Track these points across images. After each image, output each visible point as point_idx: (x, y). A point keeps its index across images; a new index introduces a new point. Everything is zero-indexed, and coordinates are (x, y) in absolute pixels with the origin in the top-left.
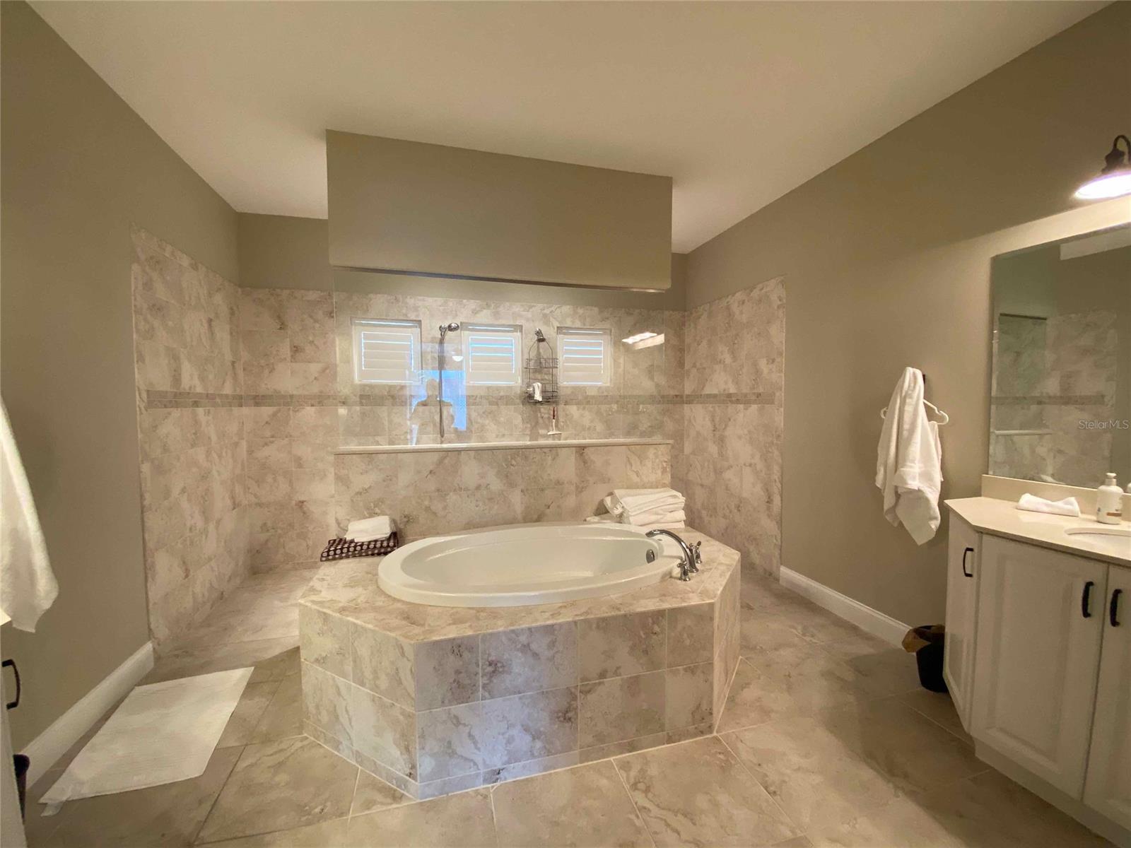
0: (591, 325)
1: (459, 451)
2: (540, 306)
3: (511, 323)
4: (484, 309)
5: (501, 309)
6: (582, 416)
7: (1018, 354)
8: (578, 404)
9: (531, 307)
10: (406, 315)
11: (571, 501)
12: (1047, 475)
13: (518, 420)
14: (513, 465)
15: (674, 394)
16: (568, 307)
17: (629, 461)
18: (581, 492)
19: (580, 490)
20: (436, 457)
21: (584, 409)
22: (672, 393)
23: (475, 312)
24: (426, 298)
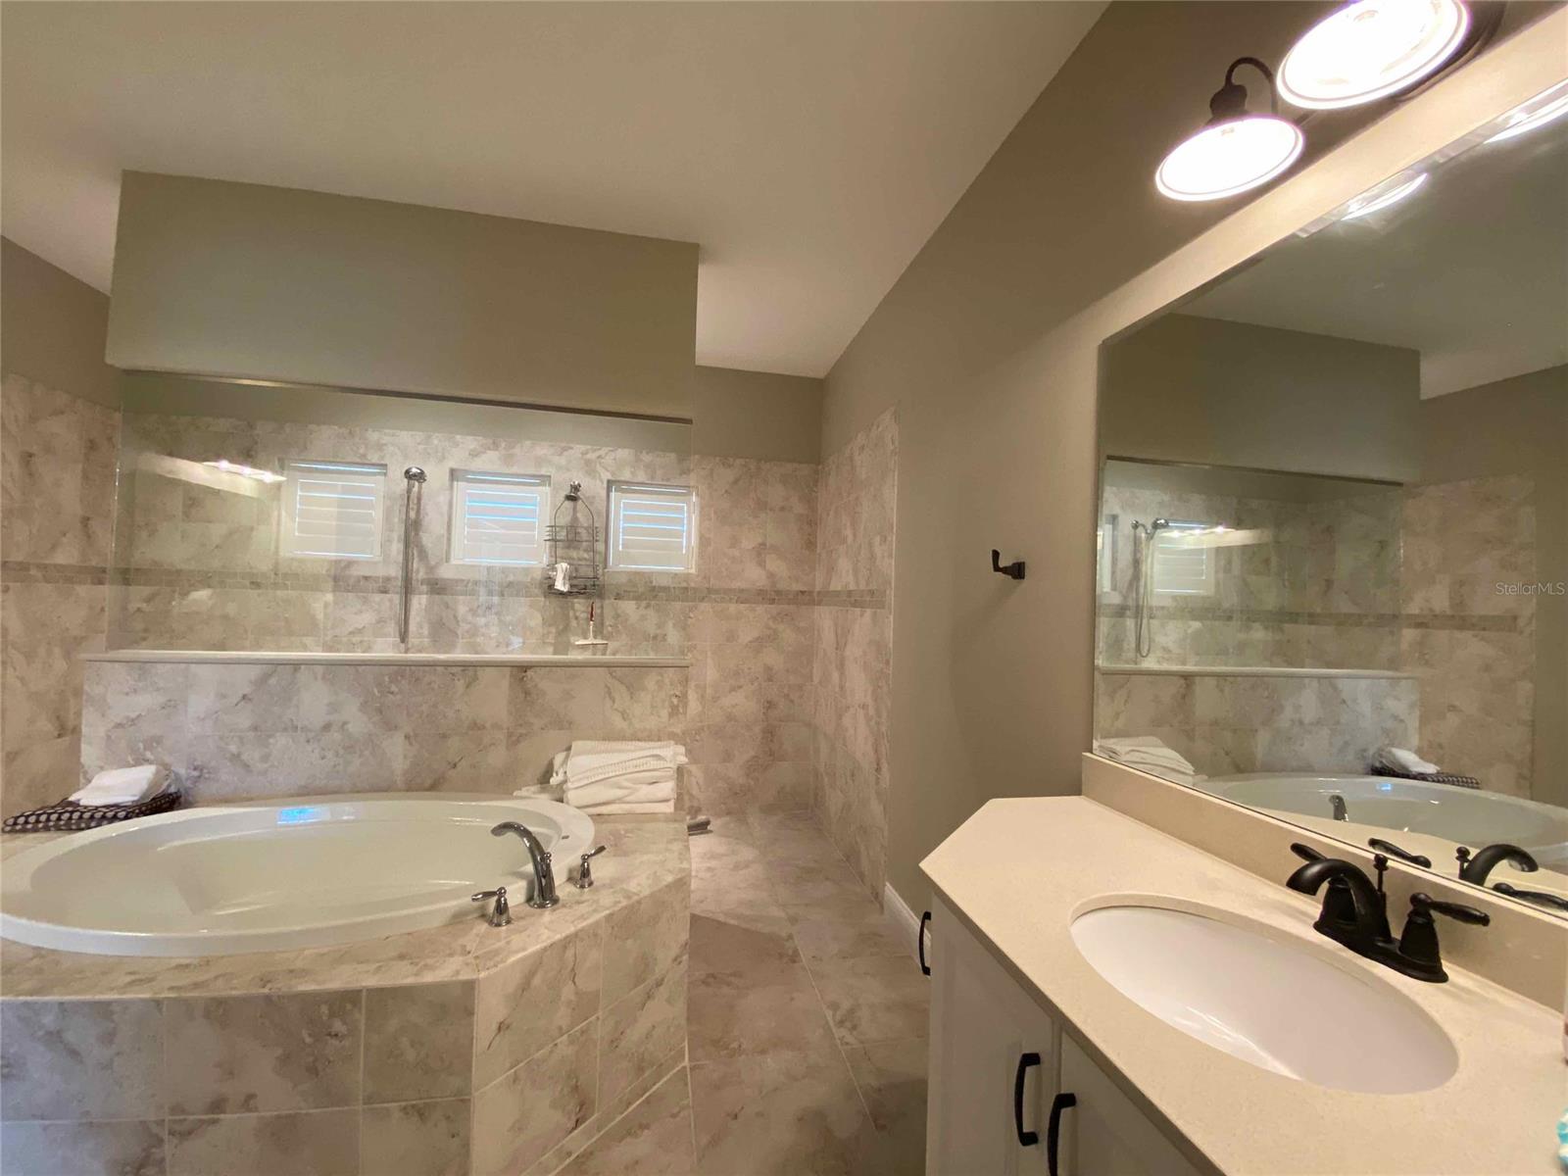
0: (663, 480)
1: (296, 665)
2: (581, 448)
3: (532, 471)
4: (490, 449)
5: (517, 450)
6: (643, 618)
7: (1383, 545)
8: (638, 598)
9: (565, 449)
10: (364, 456)
11: (497, 757)
12: (1410, 750)
13: (536, 621)
14: (392, 693)
15: (797, 589)
16: (627, 451)
17: (610, 693)
18: (518, 741)
19: (514, 740)
20: (254, 672)
21: (648, 606)
22: (796, 587)
23: (474, 454)
24: (398, 432)
